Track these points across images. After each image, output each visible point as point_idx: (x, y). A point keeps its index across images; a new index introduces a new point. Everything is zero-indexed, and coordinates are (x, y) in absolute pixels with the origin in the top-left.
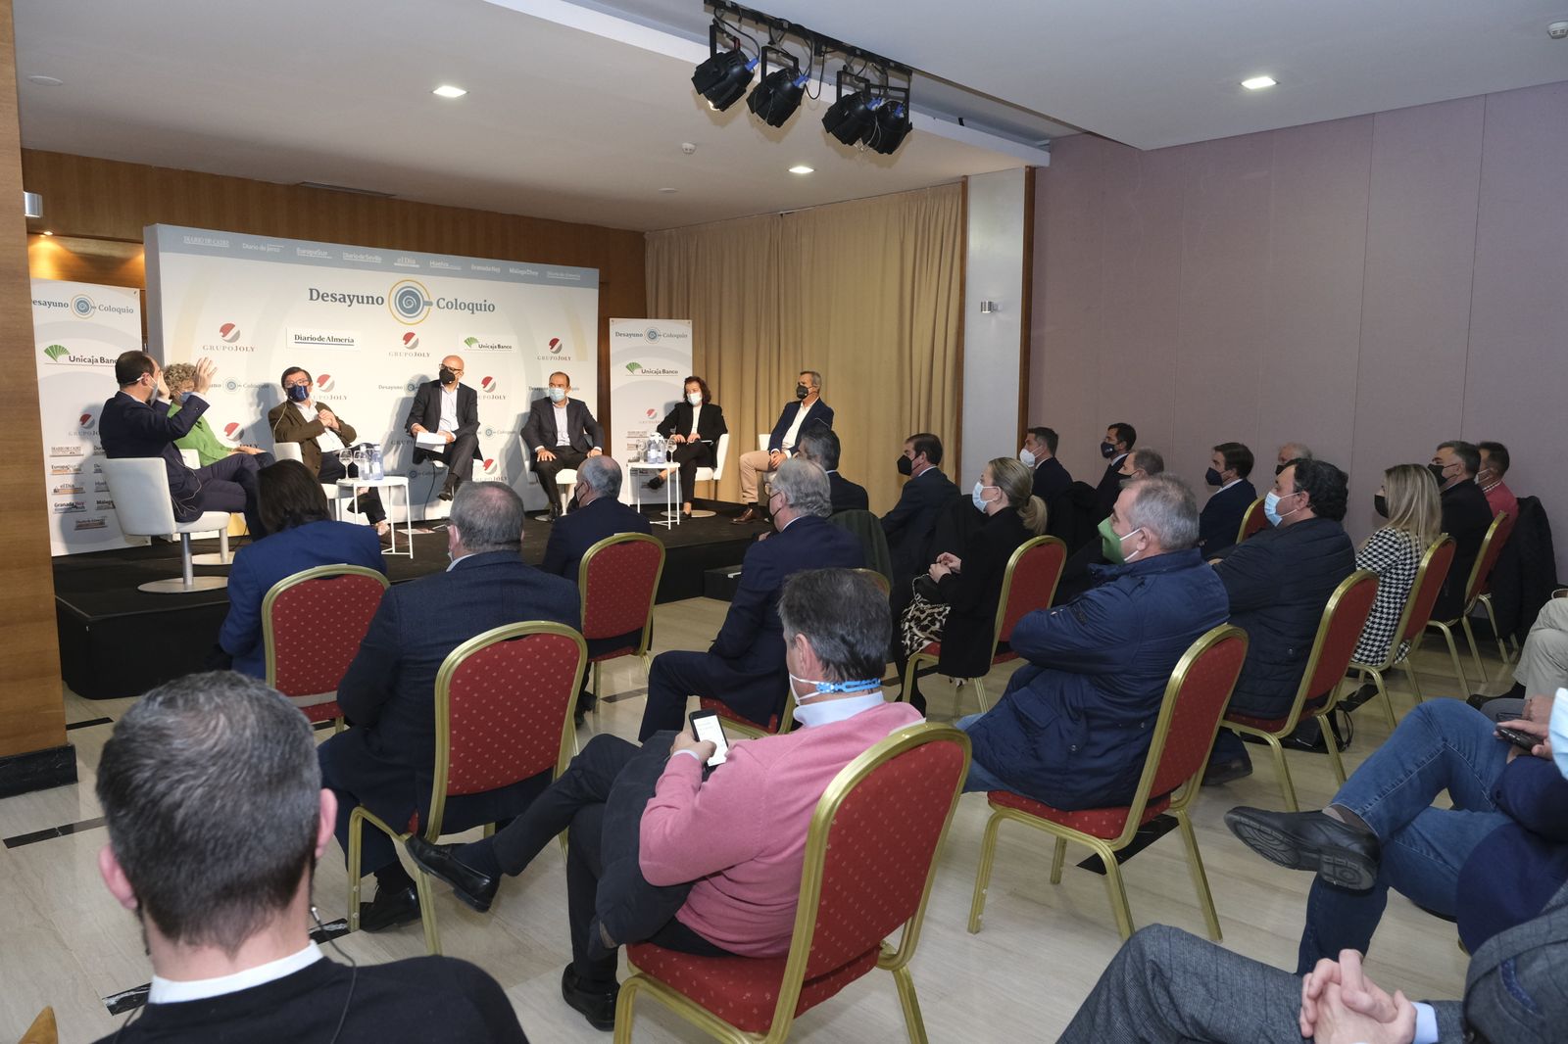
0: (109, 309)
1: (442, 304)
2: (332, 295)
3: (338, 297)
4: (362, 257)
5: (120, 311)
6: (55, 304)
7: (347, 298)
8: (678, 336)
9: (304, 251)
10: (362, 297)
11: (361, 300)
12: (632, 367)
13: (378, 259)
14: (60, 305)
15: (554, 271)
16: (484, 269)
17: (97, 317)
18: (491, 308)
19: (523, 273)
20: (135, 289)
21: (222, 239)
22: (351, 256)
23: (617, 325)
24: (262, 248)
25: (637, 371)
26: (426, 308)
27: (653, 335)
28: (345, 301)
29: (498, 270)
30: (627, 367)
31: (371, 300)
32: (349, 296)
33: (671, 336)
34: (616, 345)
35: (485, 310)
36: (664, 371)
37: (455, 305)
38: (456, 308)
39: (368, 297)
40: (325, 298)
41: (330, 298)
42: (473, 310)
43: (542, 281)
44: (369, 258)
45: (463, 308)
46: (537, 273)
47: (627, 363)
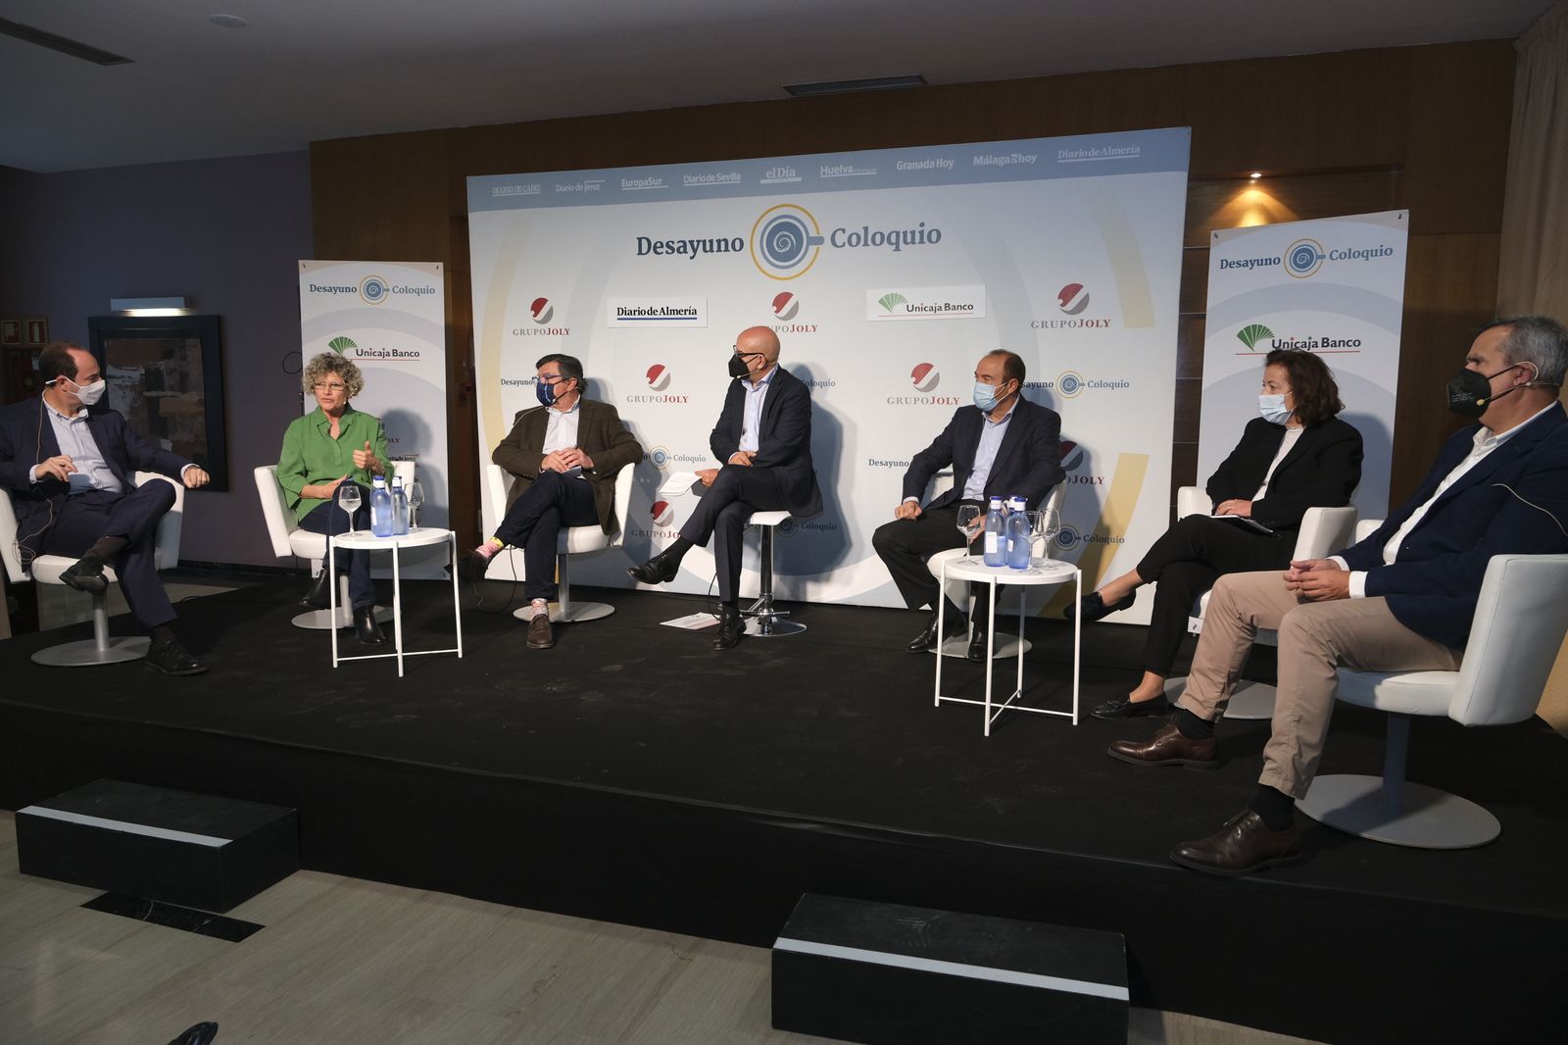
0: (406, 290)
1: (841, 238)
2: (667, 244)
3: (676, 246)
4: (711, 178)
5: (418, 292)
6: (342, 290)
7: (689, 246)
8: (1367, 255)
9: (631, 183)
10: (711, 241)
11: (708, 246)
13: (735, 178)
14: (348, 290)
15: (1072, 149)
16: (922, 165)
17: (390, 302)
18: (934, 237)
19: (1001, 161)
20: (436, 264)
21: (533, 183)
22: (695, 179)
23: (1224, 244)
24: (579, 187)
25: (1263, 343)
26: (813, 249)
27: (1302, 259)
28: (685, 251)
29: (951, 162)
30: (1241, 336)
31: (724, 245)
32: (691, 242)
34: (1220, 287)
35: (922, 242)
37: (865, 238)
38: (866, 244)
39: (719, 241)
40: (659, 250)
41: (665, 249)
42: (897, 243)
43: (1048, 170)
44: (722, 179)
45: (878, 241)
46: (1033, 159)
47: (1241, 326)
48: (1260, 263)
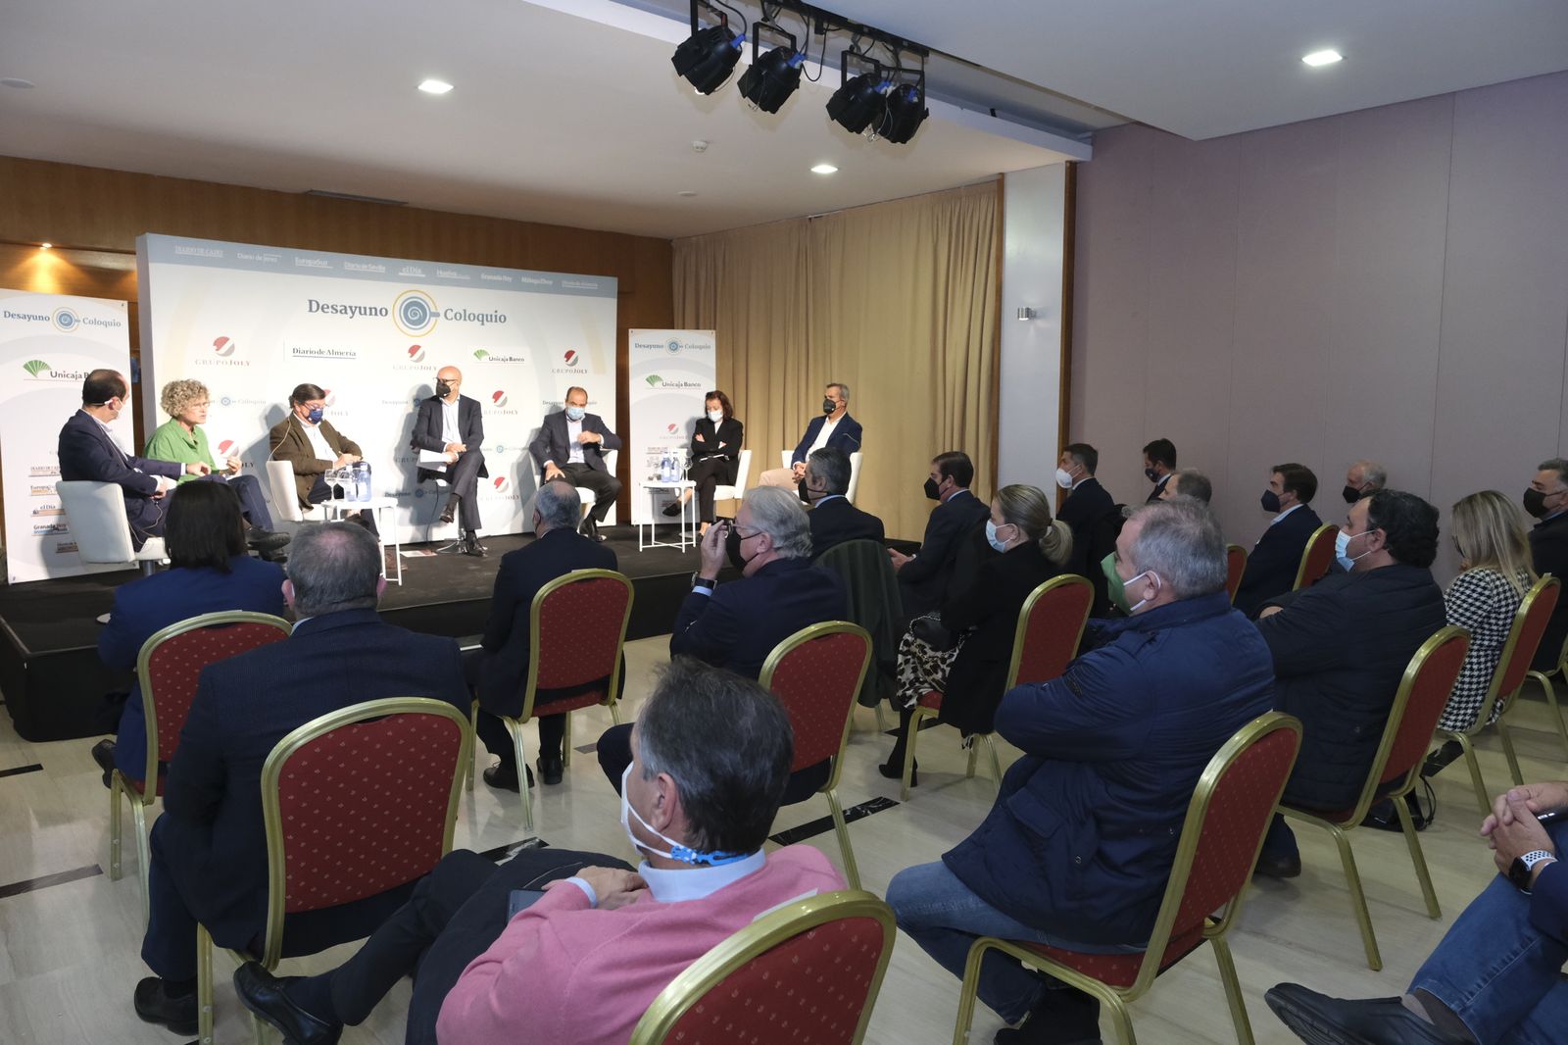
0: (95, 322)
1: (450, 315)
2: (332, 307)
3: (339, 309)
4: (364, 267)
5: (106, 324)
6: (35, 318)
7: (348, 309)
8: (701, 348)
9: (303, 261)
10: (365, 308)
11: (363, 311)
12: (652, 380)
13: (381, 269)
14: (41, 318)
15: (569, 280)
16: (494, 278)
17: (80, 331)
18: (503, 319)
19: (536, 282)
20: (122, 302)
21: (216, 249)
22: (351, 265)
23: (636, 336)
24: (259, 258)
25: (658, 384)
26: (433, 319)
27: (674, 346)
28: (346, 313)
29: (510, 279)
30: (647, 380)
31: (375, 311)
32: (351, 307)
33: (693, 347)
34: (635, 358)
35: (496, 321)
36: (686, 384)
37: (464, 316)
38: (465, 319)
39: (371, 309)
40: (326, 310)
41: (330, 310)
42: (483, 321)
43: (557, 290)
44: (372, 268)
45: (472, 318)
46: (551, 283)
47: (648, 376)
48: (654, 346)
